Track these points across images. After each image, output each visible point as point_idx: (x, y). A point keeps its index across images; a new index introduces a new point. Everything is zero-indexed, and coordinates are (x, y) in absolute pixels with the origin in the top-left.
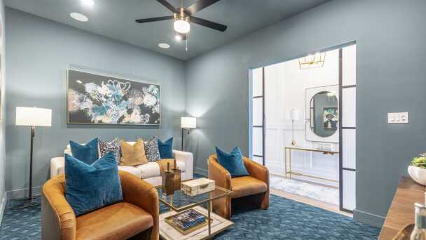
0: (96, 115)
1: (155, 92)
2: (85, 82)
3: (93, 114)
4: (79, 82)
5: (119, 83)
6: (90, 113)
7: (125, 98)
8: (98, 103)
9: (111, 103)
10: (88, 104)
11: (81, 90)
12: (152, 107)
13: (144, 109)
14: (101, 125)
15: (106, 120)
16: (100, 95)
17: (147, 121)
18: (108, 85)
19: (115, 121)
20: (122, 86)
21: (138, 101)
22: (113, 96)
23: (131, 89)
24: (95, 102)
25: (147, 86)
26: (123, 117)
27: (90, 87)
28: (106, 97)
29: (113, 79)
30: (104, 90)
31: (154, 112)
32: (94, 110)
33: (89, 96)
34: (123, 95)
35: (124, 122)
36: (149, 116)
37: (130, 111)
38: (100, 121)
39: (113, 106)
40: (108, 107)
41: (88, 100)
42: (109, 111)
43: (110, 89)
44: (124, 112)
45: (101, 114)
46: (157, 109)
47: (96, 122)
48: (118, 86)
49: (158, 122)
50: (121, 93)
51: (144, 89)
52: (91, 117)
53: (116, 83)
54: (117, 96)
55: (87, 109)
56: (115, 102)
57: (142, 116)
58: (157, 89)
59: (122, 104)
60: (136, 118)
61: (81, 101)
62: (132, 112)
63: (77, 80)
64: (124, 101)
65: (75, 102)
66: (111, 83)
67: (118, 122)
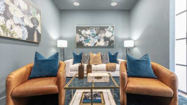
0: (86, 43)
1: (111, 30)
2: (81, 30)
3: (84, 43)
4: (80, 30)
5: (94, 28)
6: (83, 42)
7: (97, 35)
8: (86, 38)
9: (91, 37)
10: (83, 39)
11: (80, 33)
12: (110, 37)
13: (106, 39)
14: (87, 47)
15: (89, 45)
16: (87, 34)
17: (108, 44)
18: (90, 30)
20: (95, 29)
21: (103, 35)
22: (92, 34)
23: (99, 30)
24: (85, 38)
25: (107, 27)
26: (96, 43)
27: (83, 32)
28: (89, 35)
29: (92, 27)
30: (88, 32)
31: (111, 40)
32: (85, 41)
33: (83, 36)
34: (96, 33)
35: (96, 45)
36: (108, 42)
37: (99, 40)
38: (87, 45)
39: (92, 39)
40: (90, 39)
41: (83, 37)
42: (90, 41)
43: (91, 31)
44: (96, 41)
45: (87, 42)
46: (113, 38)
47: (85, 46)
48: (94, 29)
49: (113, 45)
50: (95, 32)
51: (105, 29)
52: (83, 44)
53: (93, 29)
54: (94, 34)
56: (93, 37)
57: (105, 42)
58: (113, 28)
59: (95, 38)
60: (102, 43)
61: (80, 38)
62: (100, 41)
63: (79, 30)
64: (96, 36)
65: (78, 38)
66: (91, 29)
67: (94, 45)
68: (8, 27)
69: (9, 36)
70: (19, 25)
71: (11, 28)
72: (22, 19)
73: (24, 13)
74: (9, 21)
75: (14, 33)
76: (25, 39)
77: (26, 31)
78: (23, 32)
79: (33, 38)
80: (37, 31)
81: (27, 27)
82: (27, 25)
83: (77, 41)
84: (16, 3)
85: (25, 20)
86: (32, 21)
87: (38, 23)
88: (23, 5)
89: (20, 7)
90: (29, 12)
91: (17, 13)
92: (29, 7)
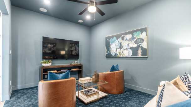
68: (121, 52)
69: (122, 56)
70: (127, 49)
71: (122, 52)
72: (128, 45)
73: (129, 41)
74: (121, 49)
75: (124, 54)
76: (130, 56)
77: (131, 51)
78: (129, 52)
79: (137, 54)
80: (142, 47)
81: (132, 48)
84: (125, 39)
85: (130, 45)
86: (136, 42)
87: (142, 40)
88: (129, 37)
89: (126, 39)
90: (133, 38)
91: (125, 44)
92: (133, 35)
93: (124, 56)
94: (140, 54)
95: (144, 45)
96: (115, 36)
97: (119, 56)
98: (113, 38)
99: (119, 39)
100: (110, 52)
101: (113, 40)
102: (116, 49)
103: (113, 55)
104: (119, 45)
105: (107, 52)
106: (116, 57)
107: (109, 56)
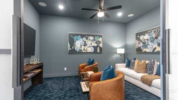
0: (144, 49)
2: (140, 36)
3: (143, 48)
4: (138, 36)
5: (153, 31)
6: (142, 48)
7: (156, 38)
8: (144, 43)
9: (149, 42)
11: (139, 39)
14: (146, 53)
15: (147, 50)
16: (145, 40)
18: (148, 34)
19: (151, 51)
20: (154, 32)
22: (150, 38)
26: (155, 48)
27: (141, 38)
28: (147, 40)
29: (150, 30)
30: (146, 37)
32: (143, 46)
33: (142, 42)
34: (155, 36)
35: (156, 51)
39: (150, 43)
40: (148, 44)
42: (148, 46)
44: (155, 46)
45: (146, 48)
47: (144, 52)
48: (153, 32)
50: (154, 36)
52: (142, 50)
53: (151, 32)
54: (152, 38)
55: (141, 46)
56: (152, 41)
59: (154, 42)
61: (139, 43)
64: (156, 40)
65: (137, 44)
66: (149, 32)
67: (153, 51)
68: (86, 49)
69: (86, 52)
70: (90, 47)
71: (87, 49)
72: (91, 44)
73: (92, 41)
74: (86, 47)
75: (88, 50)
76: (92, 52)
77: (93, 48)
78: (91, 49)
80: (100, 46)
81: (94, 47)
82: (93, 45)
83: (137, 47)
84: (88, 39)
85: (92, 44)
86: (96, 43)
87: (100, 42)
88: (91, 38)
89: (90, 40)
90: (94, 40)
91: (89, 43)
92: (94, 38)
93: (88, 52)
94: (98, 51)
95: (101, 45)
96: (80, 35)
97: (84, 52)
98: (77, 36)
99: (83, 38)
100: (74, 48)
101: (78, 38)
102: (81, 46)
103: (78, 51)
104: (84, 43)
105: (70, 48)
106: (80, 52)
107: (73, 52)
